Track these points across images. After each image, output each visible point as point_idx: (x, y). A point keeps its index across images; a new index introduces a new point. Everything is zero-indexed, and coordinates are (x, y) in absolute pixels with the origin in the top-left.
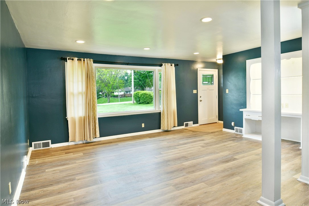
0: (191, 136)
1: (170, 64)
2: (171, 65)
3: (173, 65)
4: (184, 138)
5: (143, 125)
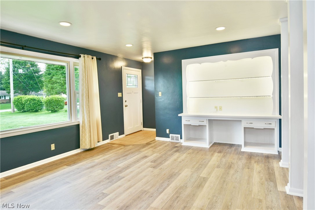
1: (90, 57)
2: (92, 58)
3: (95, 58)
5: (53, 147)
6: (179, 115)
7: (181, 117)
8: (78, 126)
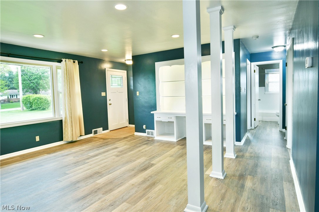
0: (101, 145)
2: (74, 62)
4: (94, 149)
5: (37, 139)
6: (152, 112)
7: (153, 114)
8: (61, 121)
